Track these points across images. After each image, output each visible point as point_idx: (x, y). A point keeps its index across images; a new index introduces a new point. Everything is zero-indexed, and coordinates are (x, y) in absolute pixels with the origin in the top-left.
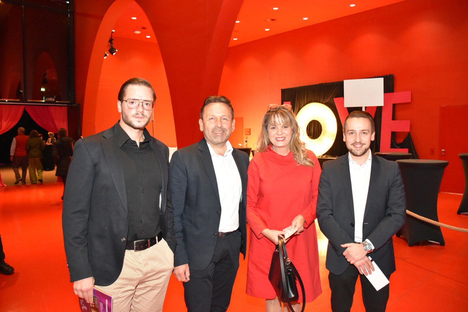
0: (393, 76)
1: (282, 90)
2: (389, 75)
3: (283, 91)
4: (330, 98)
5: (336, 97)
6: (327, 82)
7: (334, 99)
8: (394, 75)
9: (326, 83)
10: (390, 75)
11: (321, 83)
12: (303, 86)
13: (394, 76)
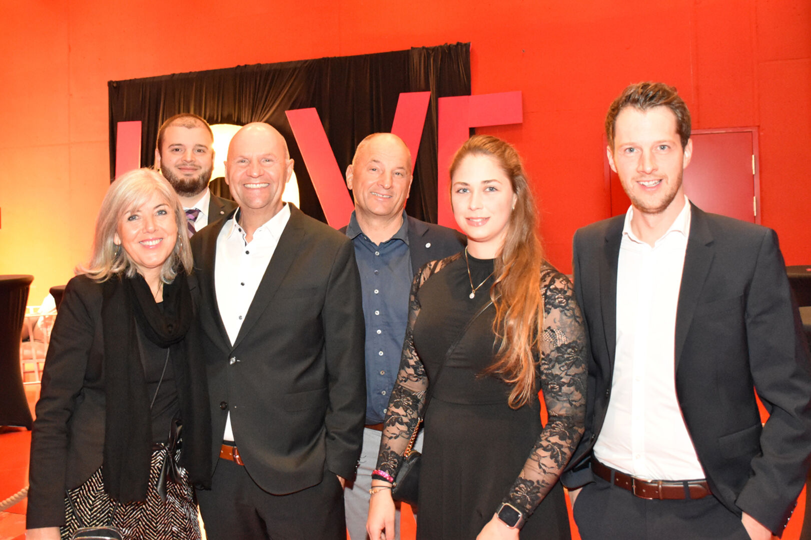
0: (469, 46)
1: (110, 84)
2: (455, 43)
3: (116, 89)
4: (275, 111)
5: (292, 108)
6: (263, 62)
7: (287, 113)
8: (471, 44)
9: (259, 65)
10: (458, 44)
11: (242, 64)
12: (181, 74)
13: (471, 48)
